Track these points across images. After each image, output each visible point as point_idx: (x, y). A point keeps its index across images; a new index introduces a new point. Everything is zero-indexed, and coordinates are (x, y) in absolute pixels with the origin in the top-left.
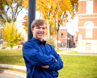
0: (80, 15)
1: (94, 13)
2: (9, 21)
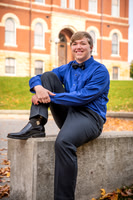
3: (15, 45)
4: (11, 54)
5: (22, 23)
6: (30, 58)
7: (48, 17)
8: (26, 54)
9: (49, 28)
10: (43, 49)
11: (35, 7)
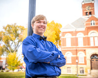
0: (62, 47)
1: (72, 45)
2: (12, 52)
3: (71, 62)
4: (69, 66)
5: (73, 54)
6: (77, 67)
7: (85, 50)
8: (76, 66)
9: (86, 54)
10: (84, 63)
11: (79, 48)
